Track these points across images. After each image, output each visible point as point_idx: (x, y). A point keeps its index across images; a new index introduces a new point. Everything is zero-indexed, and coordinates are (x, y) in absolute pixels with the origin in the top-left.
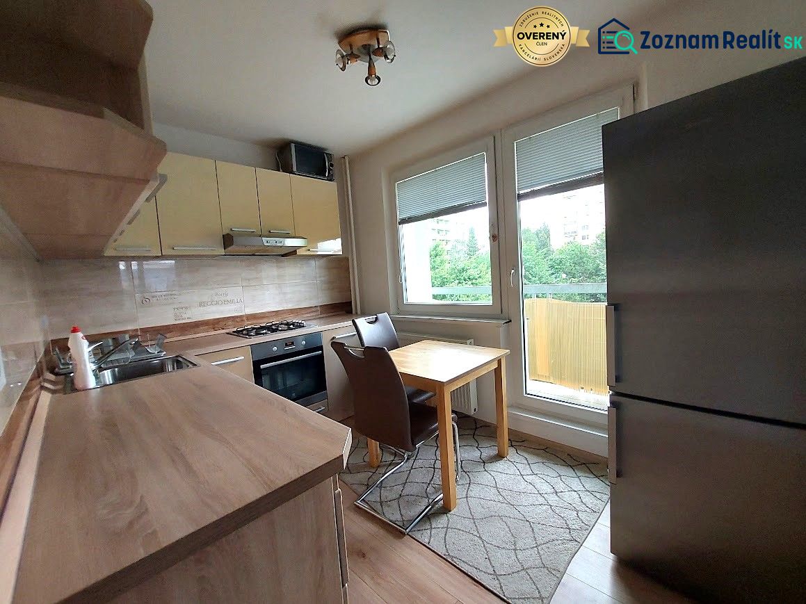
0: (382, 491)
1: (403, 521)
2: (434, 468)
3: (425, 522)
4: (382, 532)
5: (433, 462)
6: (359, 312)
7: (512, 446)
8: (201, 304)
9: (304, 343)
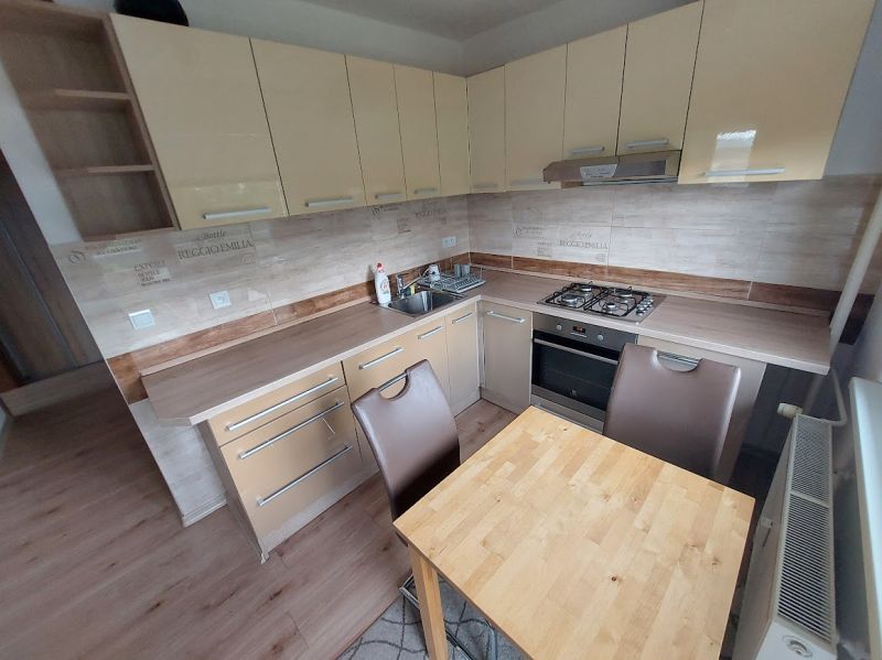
8: (562, 243)
9: (601, 337)
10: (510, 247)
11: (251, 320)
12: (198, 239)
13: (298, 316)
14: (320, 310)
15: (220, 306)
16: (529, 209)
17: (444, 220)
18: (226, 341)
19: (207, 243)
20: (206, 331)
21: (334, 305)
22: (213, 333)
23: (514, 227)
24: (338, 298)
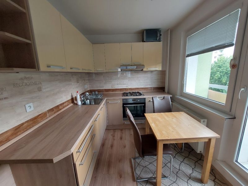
0: (142, 161)
1: (139, 176)
2: (166, 165)
3: (145, 183)
4: (131, 174)
5: (167, 162)
6: (167, 92)
7: (214, 181)
8: (117, 84)
9: (139, 101)
10: (103, 87)
11: (40, 117)
12: (22, 79)
13: (55, 113)
14: (60, 110)
15: (29, 111)
16: (108, 77)
17: (85, 80)
18: (30, 128)
19: (25, 81)
20: (23, 124)
21: (64, 107)
22: (25, 125)
23: (104, 81)
24: (65, 105)
